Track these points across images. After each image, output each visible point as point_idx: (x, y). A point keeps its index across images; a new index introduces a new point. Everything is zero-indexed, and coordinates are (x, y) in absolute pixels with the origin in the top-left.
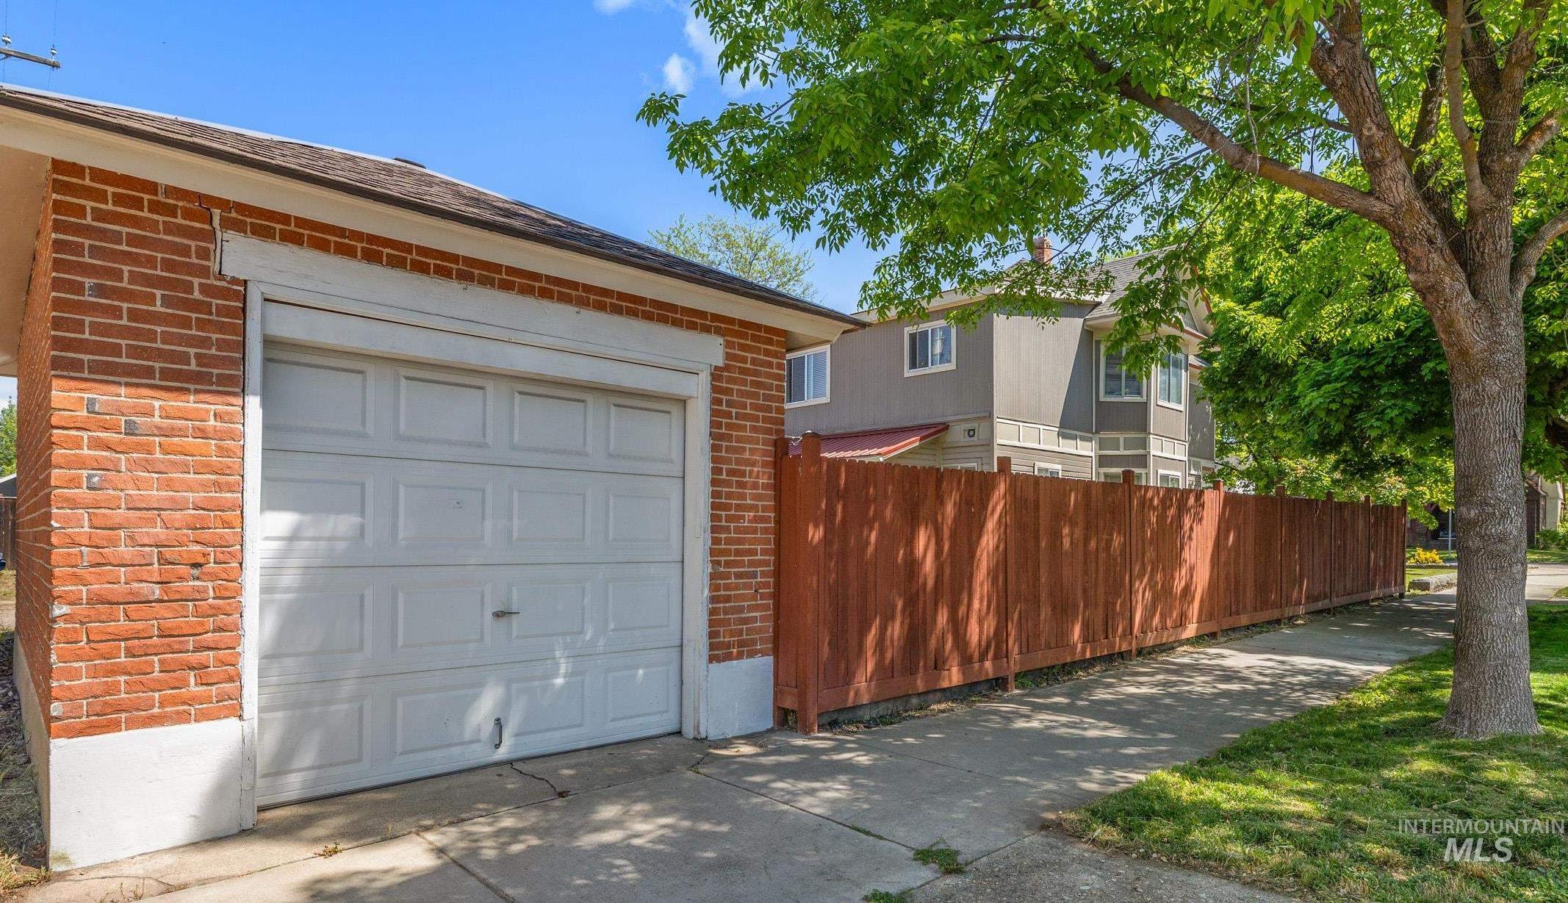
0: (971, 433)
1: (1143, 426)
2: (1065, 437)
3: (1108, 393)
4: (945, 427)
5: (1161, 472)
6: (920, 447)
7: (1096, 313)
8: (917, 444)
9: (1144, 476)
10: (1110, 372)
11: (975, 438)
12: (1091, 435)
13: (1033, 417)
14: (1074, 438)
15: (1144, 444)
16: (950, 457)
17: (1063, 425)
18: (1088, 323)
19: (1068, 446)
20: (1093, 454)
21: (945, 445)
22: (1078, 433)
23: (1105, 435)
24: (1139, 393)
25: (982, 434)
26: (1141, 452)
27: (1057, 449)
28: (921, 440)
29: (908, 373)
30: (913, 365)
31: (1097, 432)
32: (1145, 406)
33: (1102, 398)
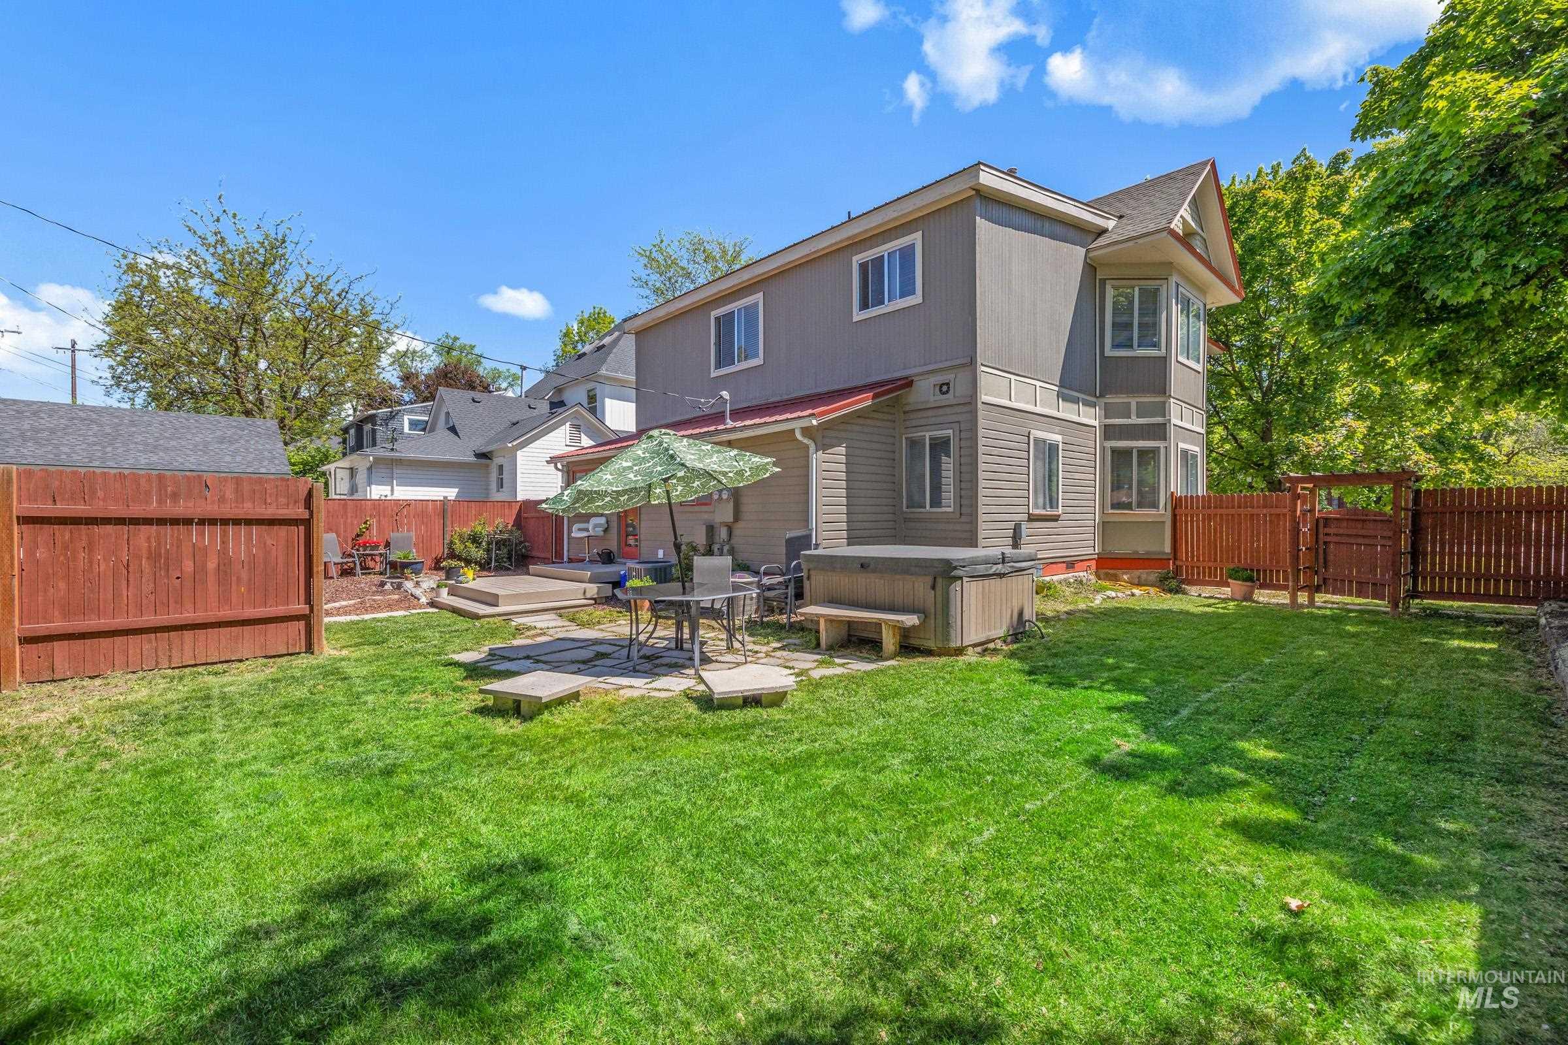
0: (944, 388)
1: (1163, 389)
2: (1066, 399)
3: (1115, 346)
4: (908, 383)
5: (1182, 445)
6: (874, 409)
7: (1102, 241)
8: (869, 403)
9: (1162, 451)
10: (1118, 320)
11: (950, 395)
12: (1094, 399)
13: (1027, 370)
14: (1076, 401)
15: (1162, 410)
16: (914, 423)
17: (1062, 384)
18: (1091, 255)
19: (1068, 412)
20: (1096, 423)
21: (907, 408)
22: (1081, 396)
23: (1111, 399)
24: (1156, 345)
25: (959, 389)
26: (1159, 420)
27: (1055, 413)
28: (874, 397)
29: (858, 315)
30: (864, 305)
31: (1102, 396)
32: (1164, 361)
33: (1109, 352)
